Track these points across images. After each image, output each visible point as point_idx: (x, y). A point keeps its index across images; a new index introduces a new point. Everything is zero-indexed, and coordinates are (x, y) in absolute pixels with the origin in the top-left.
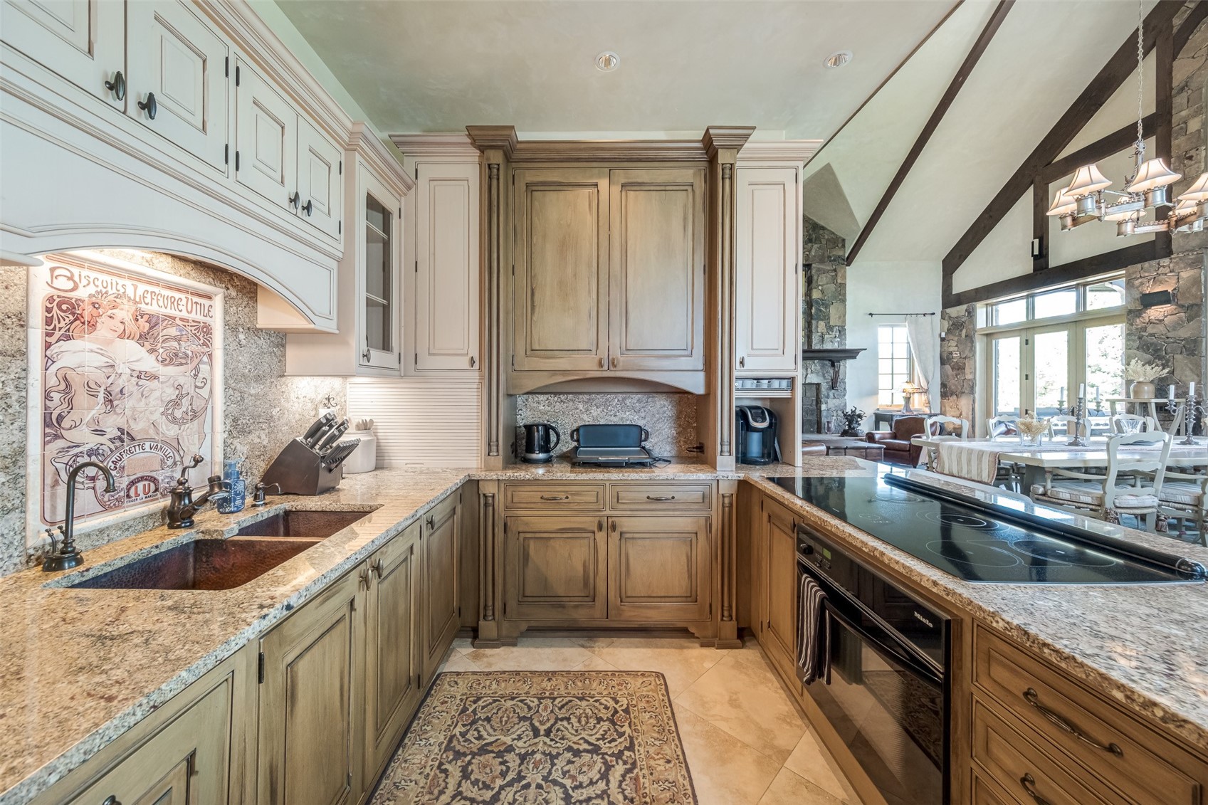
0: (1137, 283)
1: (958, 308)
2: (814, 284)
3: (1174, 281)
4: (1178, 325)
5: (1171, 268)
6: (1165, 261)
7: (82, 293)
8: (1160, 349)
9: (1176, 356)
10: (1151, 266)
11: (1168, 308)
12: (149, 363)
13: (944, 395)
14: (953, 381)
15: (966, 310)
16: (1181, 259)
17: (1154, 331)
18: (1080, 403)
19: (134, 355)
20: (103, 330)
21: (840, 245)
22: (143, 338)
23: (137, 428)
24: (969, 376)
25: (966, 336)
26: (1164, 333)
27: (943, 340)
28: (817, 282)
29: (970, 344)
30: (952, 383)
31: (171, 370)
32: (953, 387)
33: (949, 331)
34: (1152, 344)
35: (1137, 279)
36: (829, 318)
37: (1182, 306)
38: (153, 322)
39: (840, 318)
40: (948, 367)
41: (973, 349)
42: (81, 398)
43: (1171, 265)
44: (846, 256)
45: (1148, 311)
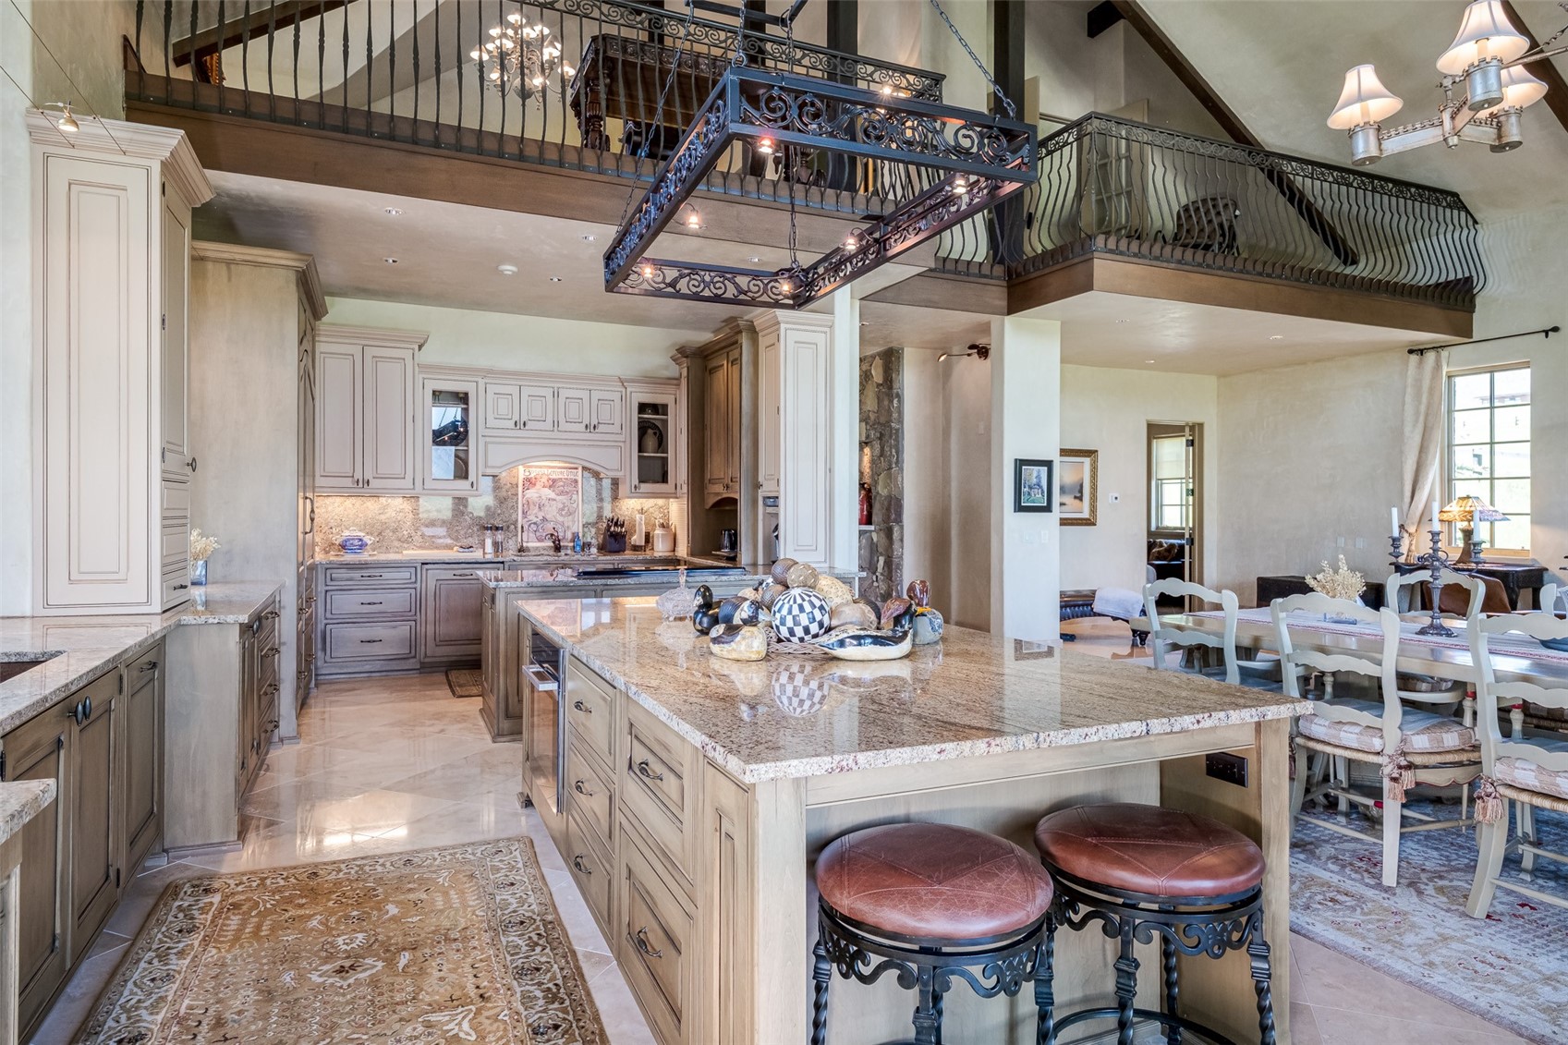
7: (532, 475)
12: (553, 495)
18: (1435, 542)
19: (549, 493)
20: (539, 485)
22: (550, 487)
23: (548, 517)
31: (560, 497)
38: (554, 481)
42: (532, 507)
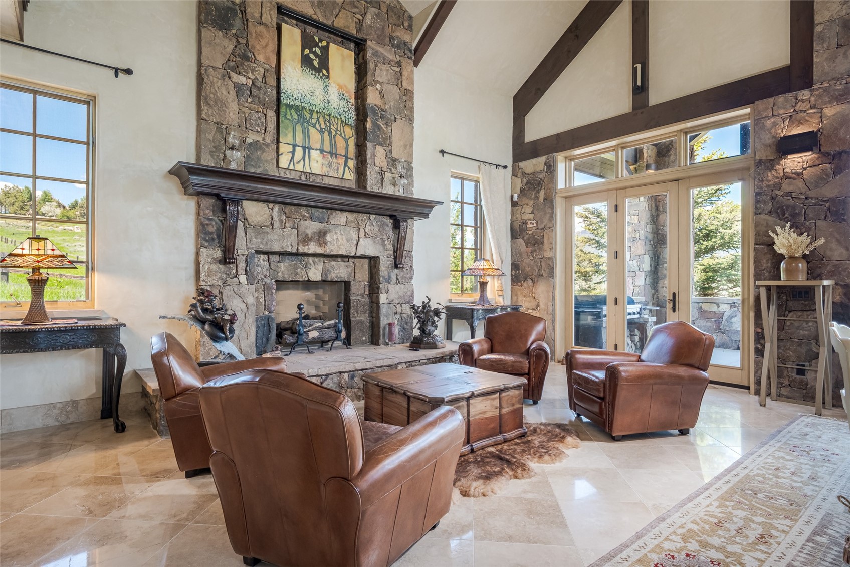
0: (769, 123)
1: (534, 161)
2: (369, 79)
3: (815, 121)
4: (821, 180)
5: (813, 103)
6: (805, 94)
8: (799, 214)
9: (819, 223)
10: (786, 100)
11: (807, 157)
13: (516, 280)
14: (527, 261)
15: (545, 164)
16: (826, 90)
17: (791, 188)
21: (406, 24)
24: (548, 254)
25: (545, 199)
26: (803, 191)
27: (514, 204)
28: (374, 75)
29: (549, 210)
30: (527, 262)
32: (527, 269)
33: (522, 192)
34: (788, 206)
35: (768, 118)
36: (390, 144)
37: (826, 155)
39: (405, 146)
40: (520, 242)
41: (552, 217)
43: (813, 99)
44: (414, 45)
45: (782, 162)
